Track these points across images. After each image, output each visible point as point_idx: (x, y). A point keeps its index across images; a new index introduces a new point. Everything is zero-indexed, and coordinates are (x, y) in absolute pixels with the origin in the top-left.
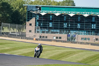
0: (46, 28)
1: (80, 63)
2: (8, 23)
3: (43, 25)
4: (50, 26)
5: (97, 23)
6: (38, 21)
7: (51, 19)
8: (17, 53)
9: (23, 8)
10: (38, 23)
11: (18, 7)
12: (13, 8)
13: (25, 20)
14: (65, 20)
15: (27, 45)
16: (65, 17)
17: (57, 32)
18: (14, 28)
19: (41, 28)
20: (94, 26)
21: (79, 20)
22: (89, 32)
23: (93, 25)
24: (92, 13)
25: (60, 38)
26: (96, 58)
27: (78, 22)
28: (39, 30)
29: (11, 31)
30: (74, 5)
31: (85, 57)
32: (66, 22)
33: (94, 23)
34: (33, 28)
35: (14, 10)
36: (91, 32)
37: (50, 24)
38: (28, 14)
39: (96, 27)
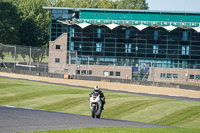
0: (90, 54)
1: (157, 124)
2: (13, 44)
3: (83, 49)
4: (98, 50)
5: (193, 44)
6: (73, 39)
7: (99, 36)
8: (30, 104)
9: (44, 13)
10: (72, 44)
11: (32, 13)
12: (22, 14)
13: (47, 39)
14: (127, 37)
15: (49, 89)
16: (128, 32)
17: (112, 63)
18: (24, 54)
19: (79, 53)
20: (186, 50)
21: (156, 38)
22: (176, 61)
23: (183, 48)
24: (183, 24)
25: (118, 74)
26: (189, 113)
27: (154, 42)
28: (76, 58)
29: (18, 60)
30: (147, 8)
31: (168, 112)
32: (129, 41)
33: (186, 44)
34: (62, 54)
35: (25, 17)
36: (181, 62)
37: (98, 45)
38: (53, 25)
39: (191, 52)
